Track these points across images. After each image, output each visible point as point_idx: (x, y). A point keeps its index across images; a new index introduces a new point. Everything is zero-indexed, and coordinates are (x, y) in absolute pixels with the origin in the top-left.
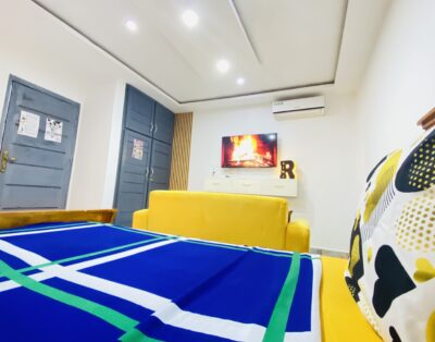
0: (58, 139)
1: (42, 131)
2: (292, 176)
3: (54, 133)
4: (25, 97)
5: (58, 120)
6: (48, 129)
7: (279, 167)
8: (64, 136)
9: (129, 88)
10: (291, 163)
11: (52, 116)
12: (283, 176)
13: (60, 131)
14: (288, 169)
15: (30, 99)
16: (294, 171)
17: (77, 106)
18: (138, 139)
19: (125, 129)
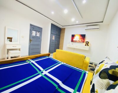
0: (39, 36)
1: (36, 34)
2: (88, 45)
3: (38, 35)
4: (33, 28)
5: (39, 32)
6: (37, 34)
7: (85, 43)
8: (40, 35)
9: (52, 24)
10: (88, 42)
11: (38, 31)
12: (86, 45)
13: (39, 34)
14: (87, 44)
15: (34, 28)
16: (89, 44)
17: (42, 28)
18: (54, 35)
19: (51, 33)
